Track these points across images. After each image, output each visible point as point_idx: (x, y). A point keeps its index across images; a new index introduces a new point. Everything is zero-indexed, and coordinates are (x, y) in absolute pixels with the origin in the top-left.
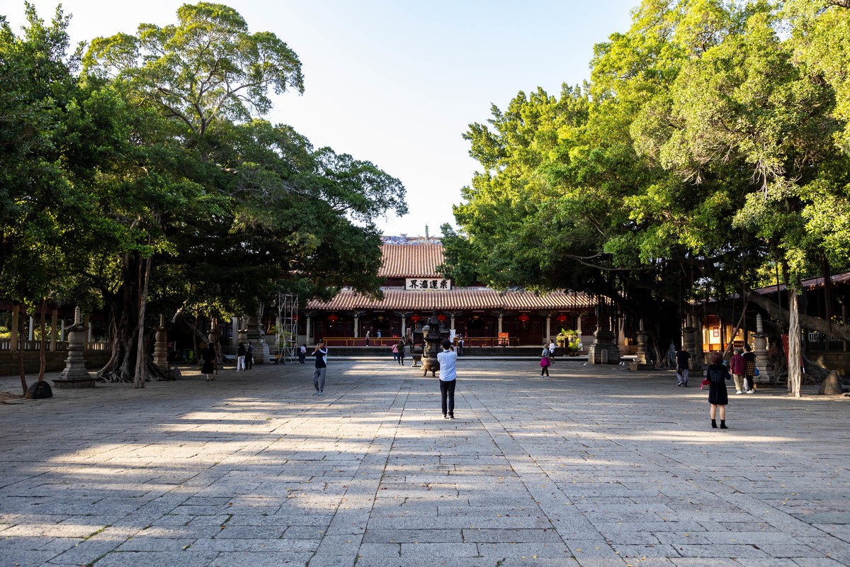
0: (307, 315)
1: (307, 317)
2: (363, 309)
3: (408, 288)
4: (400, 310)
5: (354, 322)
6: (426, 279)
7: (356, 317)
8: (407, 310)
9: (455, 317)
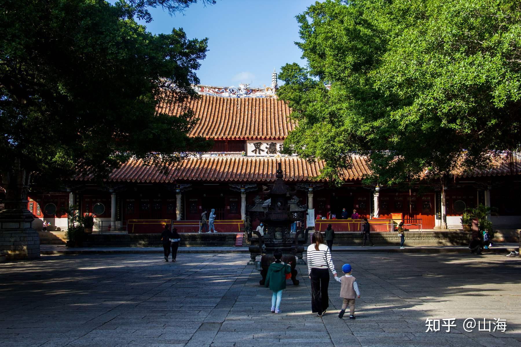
0: (111, 191)
1: (111, 193)
2: (188, 182)
3: (250, 153)
4: (238, 182)
5: (176, 199)
6: (274, 142)
7: (178, 193)
8: (247, 183)
9: (314, 192)
